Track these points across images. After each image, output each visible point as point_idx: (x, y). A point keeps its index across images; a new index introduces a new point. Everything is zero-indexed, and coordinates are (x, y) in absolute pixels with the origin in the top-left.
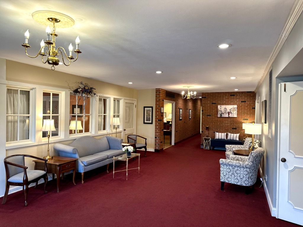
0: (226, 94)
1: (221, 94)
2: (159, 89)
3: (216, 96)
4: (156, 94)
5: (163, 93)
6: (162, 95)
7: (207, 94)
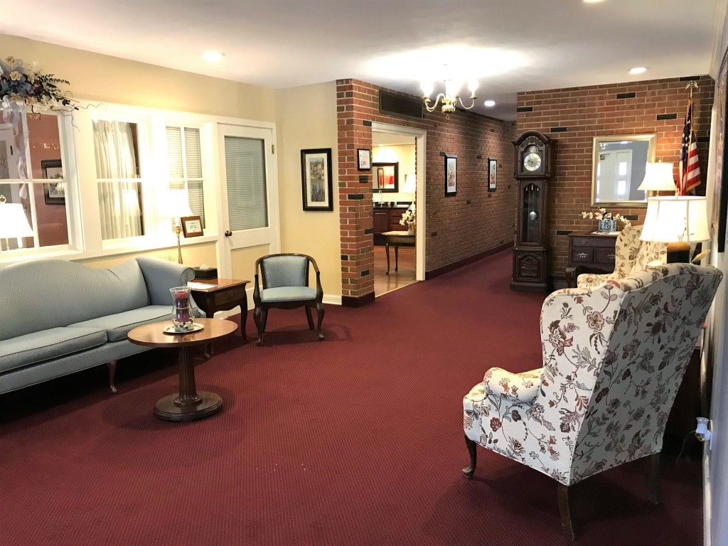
0: (604, 92)
1: (585, 94)
2: (347, 81)
3: (566, 101)
4: (339, 102)
5: (369, 98)
6: (361, 103)
7: (537, 98)
